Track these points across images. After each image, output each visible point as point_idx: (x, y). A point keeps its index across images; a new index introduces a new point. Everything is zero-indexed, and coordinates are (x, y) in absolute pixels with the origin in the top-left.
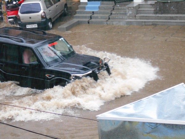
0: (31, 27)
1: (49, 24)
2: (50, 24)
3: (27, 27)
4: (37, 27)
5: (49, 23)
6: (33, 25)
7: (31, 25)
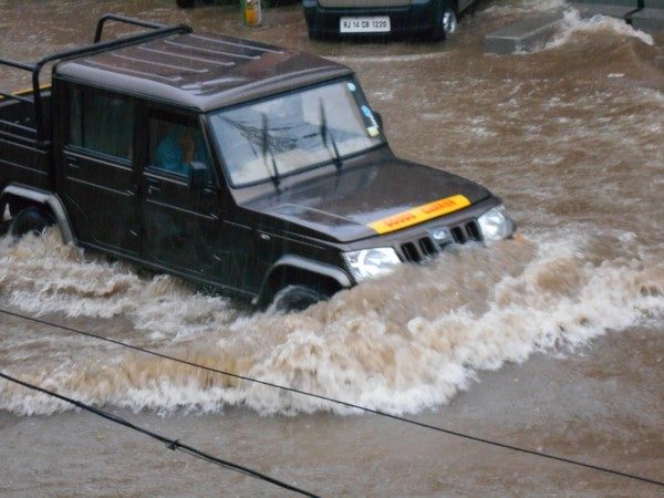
0: (360, 29)
1: (445, 20)
2: (450, 22)
3: (343, 30)
4: (387, 29)
5: (447, 15)
6: (371, 21)
7: (360, 20)
